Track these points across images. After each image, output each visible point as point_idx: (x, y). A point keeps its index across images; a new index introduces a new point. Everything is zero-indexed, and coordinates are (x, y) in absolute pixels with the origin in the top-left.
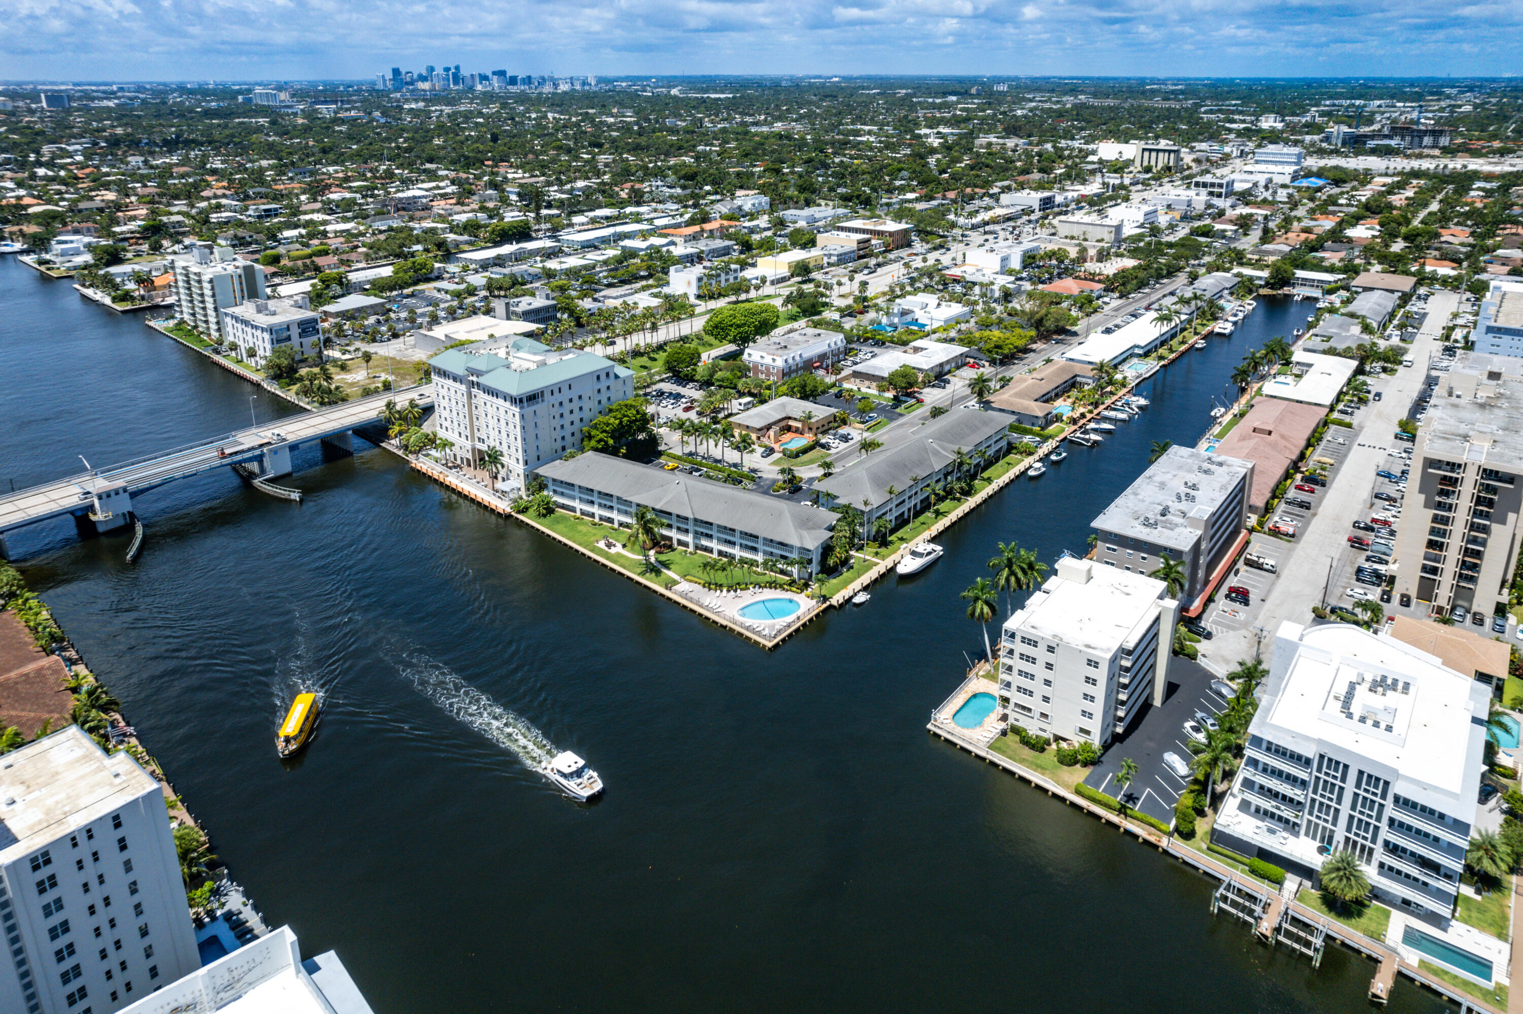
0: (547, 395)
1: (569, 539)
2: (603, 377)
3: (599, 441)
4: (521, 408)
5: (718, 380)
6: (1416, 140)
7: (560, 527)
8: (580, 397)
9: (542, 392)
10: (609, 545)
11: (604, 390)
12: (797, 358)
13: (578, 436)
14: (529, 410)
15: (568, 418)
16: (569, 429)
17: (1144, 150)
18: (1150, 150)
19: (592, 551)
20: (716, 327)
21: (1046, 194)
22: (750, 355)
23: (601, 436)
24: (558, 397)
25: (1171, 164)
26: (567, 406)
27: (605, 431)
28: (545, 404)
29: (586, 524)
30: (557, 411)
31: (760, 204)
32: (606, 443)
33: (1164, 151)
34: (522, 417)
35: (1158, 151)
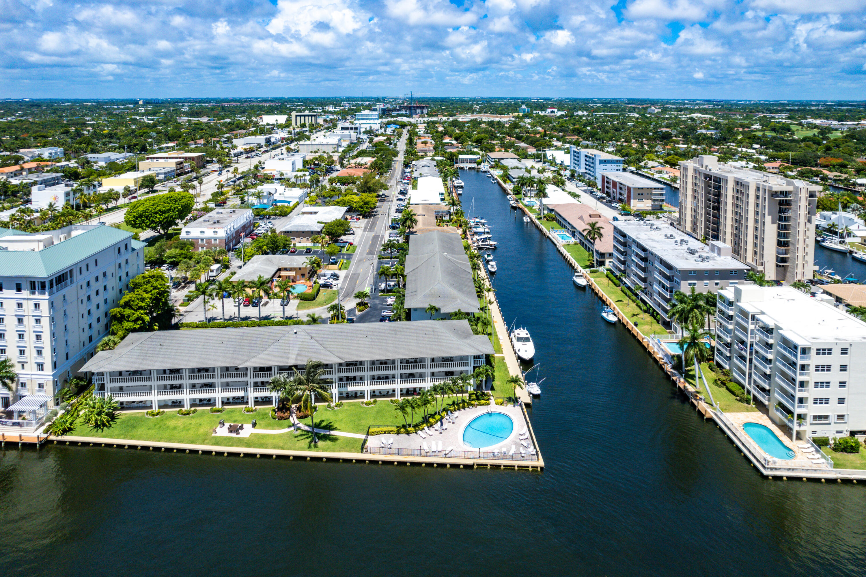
0: (76, 273)
1: (170, 441)
2: (123, 249)
3: (135, 321)
4: (50, 295)
5: (169, 257)
6: (413, 111)
7: (140, 431)
8: (105, 275)
9: (71, 271)
10: (234, 429)
12: (232, 229)
13: (104, 321)
14: (58, 296)
15: (95, 300)
16: (96, 314)
17: (296, 116)
18: (300, 116)
19: (217, 444)
20: (141, 216)
21: (267, 136)
22: (188, 233)
23: (137, 314)
25: (313, 123)
26: (94, 286)
27: (141, 308)
28: (74, 285)
29: (172, 417)
30: (83, 294)
31: (56, 153)
32: (143, 320)
33: (309, 116)
34: (52, 306)
35: (305, 116)
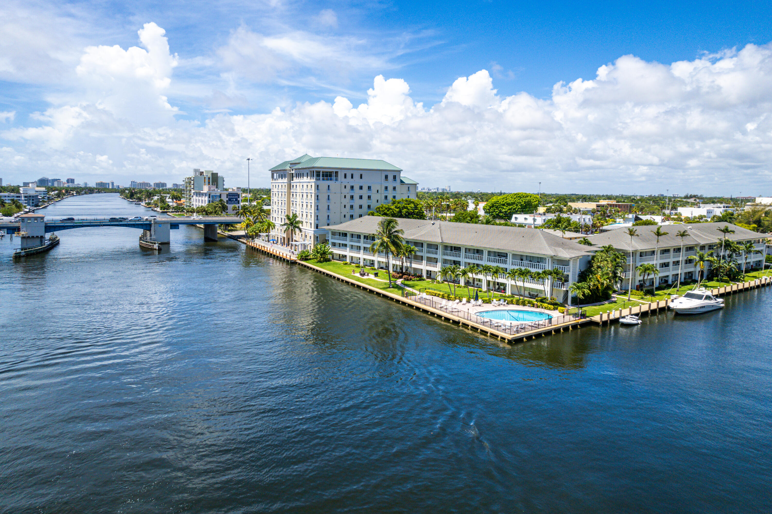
0: (341, 175)
2: (390, 178)
4: (317, 180)
7: (329, 267)
8: (369, 188)
9: (337, 173)
11: (390, 188)
14: (324, 184)
15: (357, 201)
22: (516, 218)
24: (349, 182)
26: (357, 193)
28: (338, 183)
29: (350, 266)
30: (348, 192)
34: (317, 187)
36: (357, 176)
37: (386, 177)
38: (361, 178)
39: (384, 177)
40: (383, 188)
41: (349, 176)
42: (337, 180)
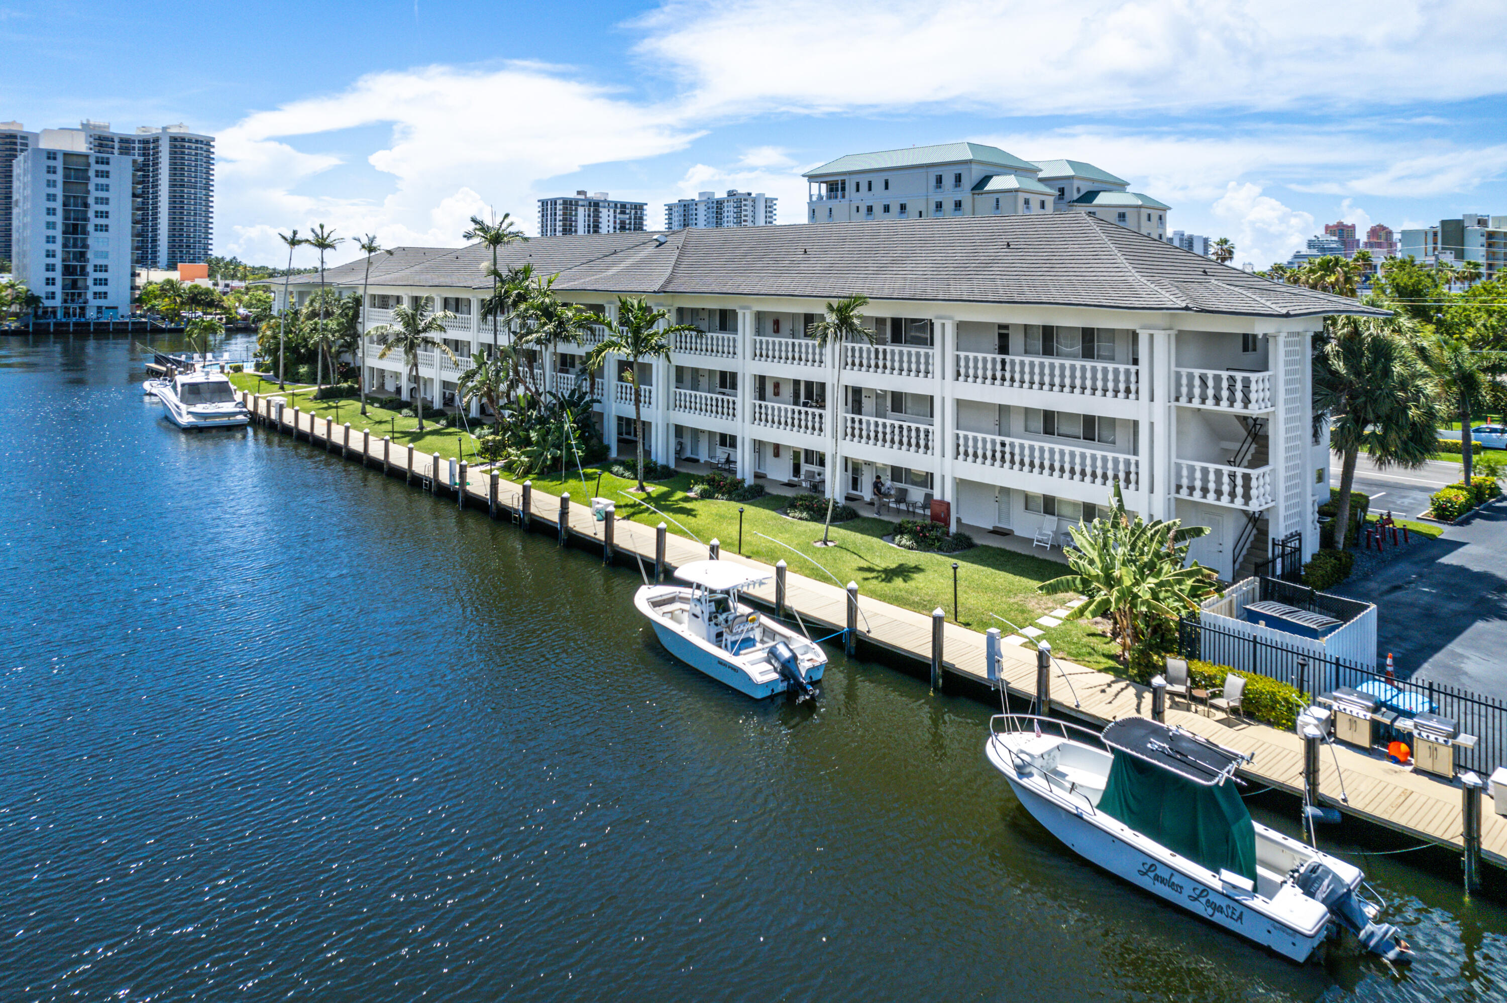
0: (850, 188)
2: (949, 180)
9: (843, 183)
11: (948, 205)
24: (864, 198)
28: (845, 202)
36: (878, 185)
37: (939, 180)
38: (887, 187)
39: (933, 182)
40: (933, 206)
41: (864, 187)
42: (843, 196)
